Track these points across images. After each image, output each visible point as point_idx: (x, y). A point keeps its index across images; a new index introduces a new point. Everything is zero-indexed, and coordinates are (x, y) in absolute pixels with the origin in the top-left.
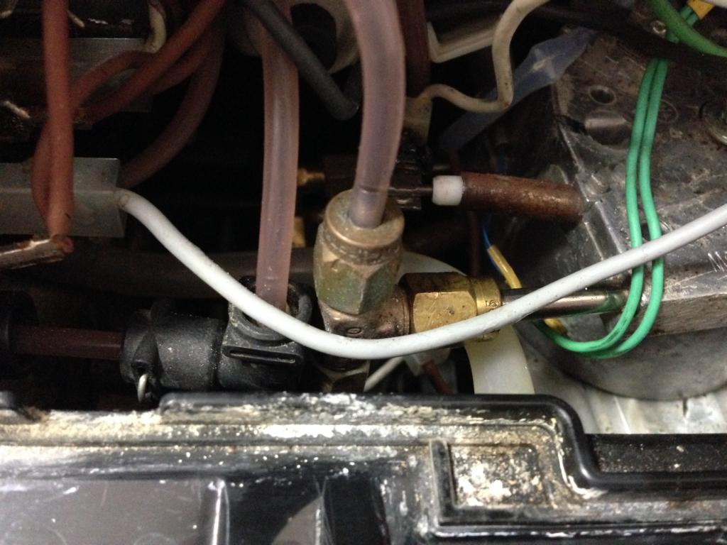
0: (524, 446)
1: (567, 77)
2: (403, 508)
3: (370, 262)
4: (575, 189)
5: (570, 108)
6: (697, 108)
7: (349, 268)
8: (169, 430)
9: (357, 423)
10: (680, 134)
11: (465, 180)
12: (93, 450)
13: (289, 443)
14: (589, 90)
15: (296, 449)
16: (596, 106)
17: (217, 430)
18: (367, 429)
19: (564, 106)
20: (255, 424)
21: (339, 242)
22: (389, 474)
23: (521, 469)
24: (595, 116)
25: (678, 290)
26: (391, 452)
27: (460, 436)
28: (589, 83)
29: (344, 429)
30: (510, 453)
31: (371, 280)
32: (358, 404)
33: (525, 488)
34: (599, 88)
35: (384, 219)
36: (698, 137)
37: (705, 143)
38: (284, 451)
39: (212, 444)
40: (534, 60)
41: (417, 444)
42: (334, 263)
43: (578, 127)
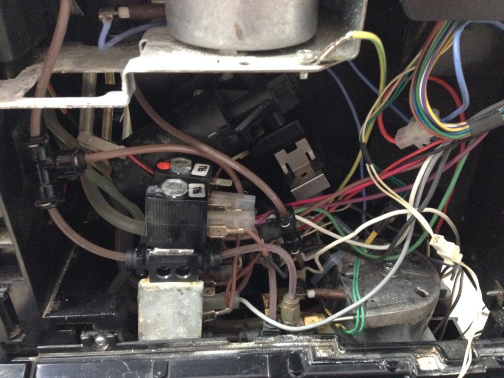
0: (331, 346)
1: (341, 262)
2: (305, 359)
3: (293, 307)
4: (344, 291)
5: (342, 270)
6: (377, 267)
7: (289, 310)
8: (256, 345)
9: (294, 342)
10: (372, 275)
11: (315, 291)
12: (241, 350)
13: (280, 347)
14: (347, 265)
15: (282, 349)
16: (348, 269)
17: (266, 345)
18: (296, 344)
19: (340, 270)
20: (273, 343)
21: (287, 304)
22: (302, 353)
23: (330, 351)
24: (349, 272)
25: (370, 314)
26: (302, 348)
27: (316, 344)
28: (347, 263)
29: (291, 344)
30: (328, 348)
31: (294, 312)
32: (294, 337)
33: (331, 354)
34: (350, 264)
35: (295, 298)
36: (377, 275)
37: (379, 277)
38: (279, 349)
39: (265, 348)
40: (331, 258)
41: (307, 346)
42: (286, 309)
43: (344, 275)
